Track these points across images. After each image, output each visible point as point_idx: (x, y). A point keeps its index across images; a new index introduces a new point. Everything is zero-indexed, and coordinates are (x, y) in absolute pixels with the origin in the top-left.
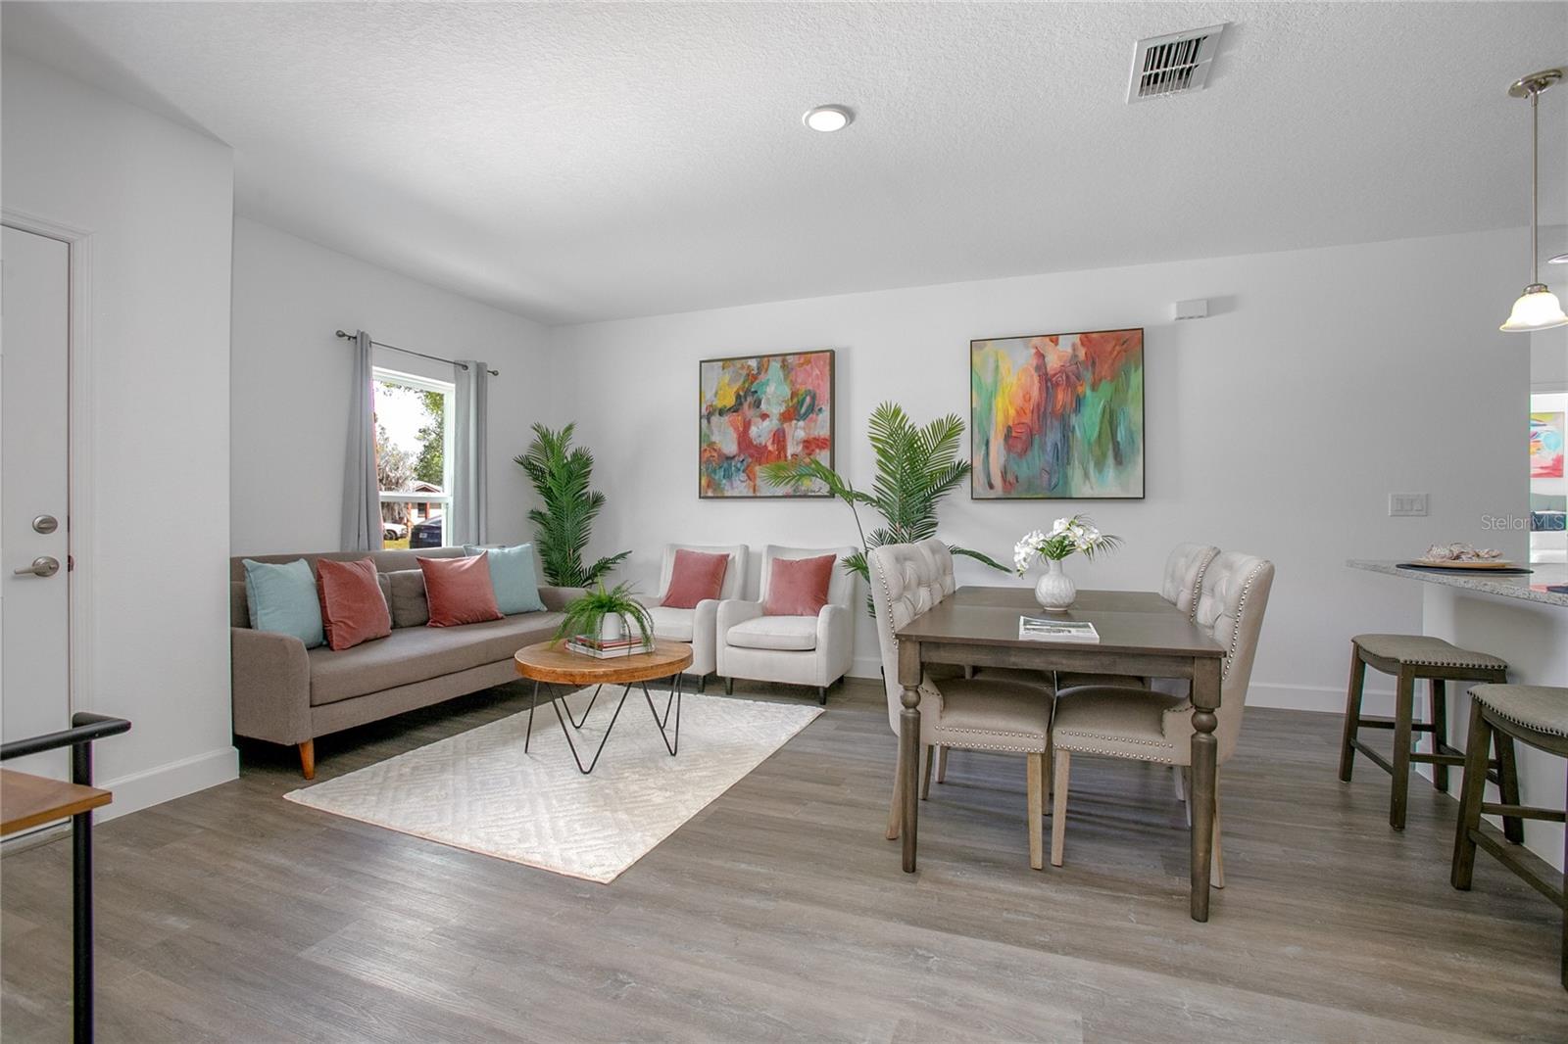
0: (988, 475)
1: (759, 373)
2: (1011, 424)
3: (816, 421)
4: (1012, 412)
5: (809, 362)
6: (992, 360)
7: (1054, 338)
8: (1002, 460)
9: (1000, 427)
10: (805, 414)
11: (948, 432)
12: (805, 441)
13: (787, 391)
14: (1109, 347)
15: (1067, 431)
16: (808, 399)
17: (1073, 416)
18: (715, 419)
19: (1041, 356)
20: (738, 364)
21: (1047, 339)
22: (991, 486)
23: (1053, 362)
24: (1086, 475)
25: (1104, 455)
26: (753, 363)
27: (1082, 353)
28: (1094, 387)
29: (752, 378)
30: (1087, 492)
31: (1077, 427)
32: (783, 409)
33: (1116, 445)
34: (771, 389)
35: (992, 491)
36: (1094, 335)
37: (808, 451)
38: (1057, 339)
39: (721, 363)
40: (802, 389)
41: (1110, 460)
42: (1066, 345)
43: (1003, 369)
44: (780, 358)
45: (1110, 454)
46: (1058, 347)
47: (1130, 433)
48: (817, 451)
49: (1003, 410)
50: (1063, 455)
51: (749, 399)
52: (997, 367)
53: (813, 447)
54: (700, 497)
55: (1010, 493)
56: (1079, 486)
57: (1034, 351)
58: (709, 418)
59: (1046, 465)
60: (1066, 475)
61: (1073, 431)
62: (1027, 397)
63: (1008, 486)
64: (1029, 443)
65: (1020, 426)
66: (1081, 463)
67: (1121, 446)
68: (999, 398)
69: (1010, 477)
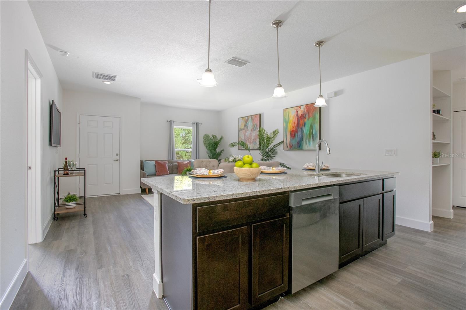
0: (287, 144)
1: (248, 120)
2: (291, 130)
4: (292, 127)
5: (255, 117)
6: (288, 114)
7: (300, 107)
8: (289, 140)
9: (289, 131)
10: (255, 129)
11: (276, 132)
12: (255, 136)
13: (252, 124)
14: (312, 108)
15: (302, 132)
16: (255, 126)
17: (304, 127)
18: (241, 131)
19: (297, 112)
20: (244, 118)
21: (298, 107)
22: (287, 147)
23: (300, 113)
24: (306, 144)
25: (310, 138)
26: (247, 118)
27: (306, 110)
28: (308, 120)
29: (246, 121)
30: (306, 148)
32: (251, 128)
33: (313, 135)
34: (249, 124)
35: (287, 148)
36: (308, 105)
37: (255, 139)
38: (301, 107)
39: (242, 118)
40: (254, 123)
41: (311, 140)
42: (302, 108)
43: (290, 116)
44: (251, 117)
45: (312, 137)
47: (316, 131)
49: (290, 127)
50: (302, 138)
51: (246, 126)
52: (289, 116)
54: (239, 150)
55: (291, 149)
56: (305, 147)
57: (296, 111)
58: (240, 130)
59: (298, 141)
60: (302, 144)
61: (304, 132)
62: (294, 123)
63: (291, 147)
64: (295, 136)
65: (293, 131)
66: (305, 140)
67: (314, 136)
68: (289, 124)
69: (291, 145)
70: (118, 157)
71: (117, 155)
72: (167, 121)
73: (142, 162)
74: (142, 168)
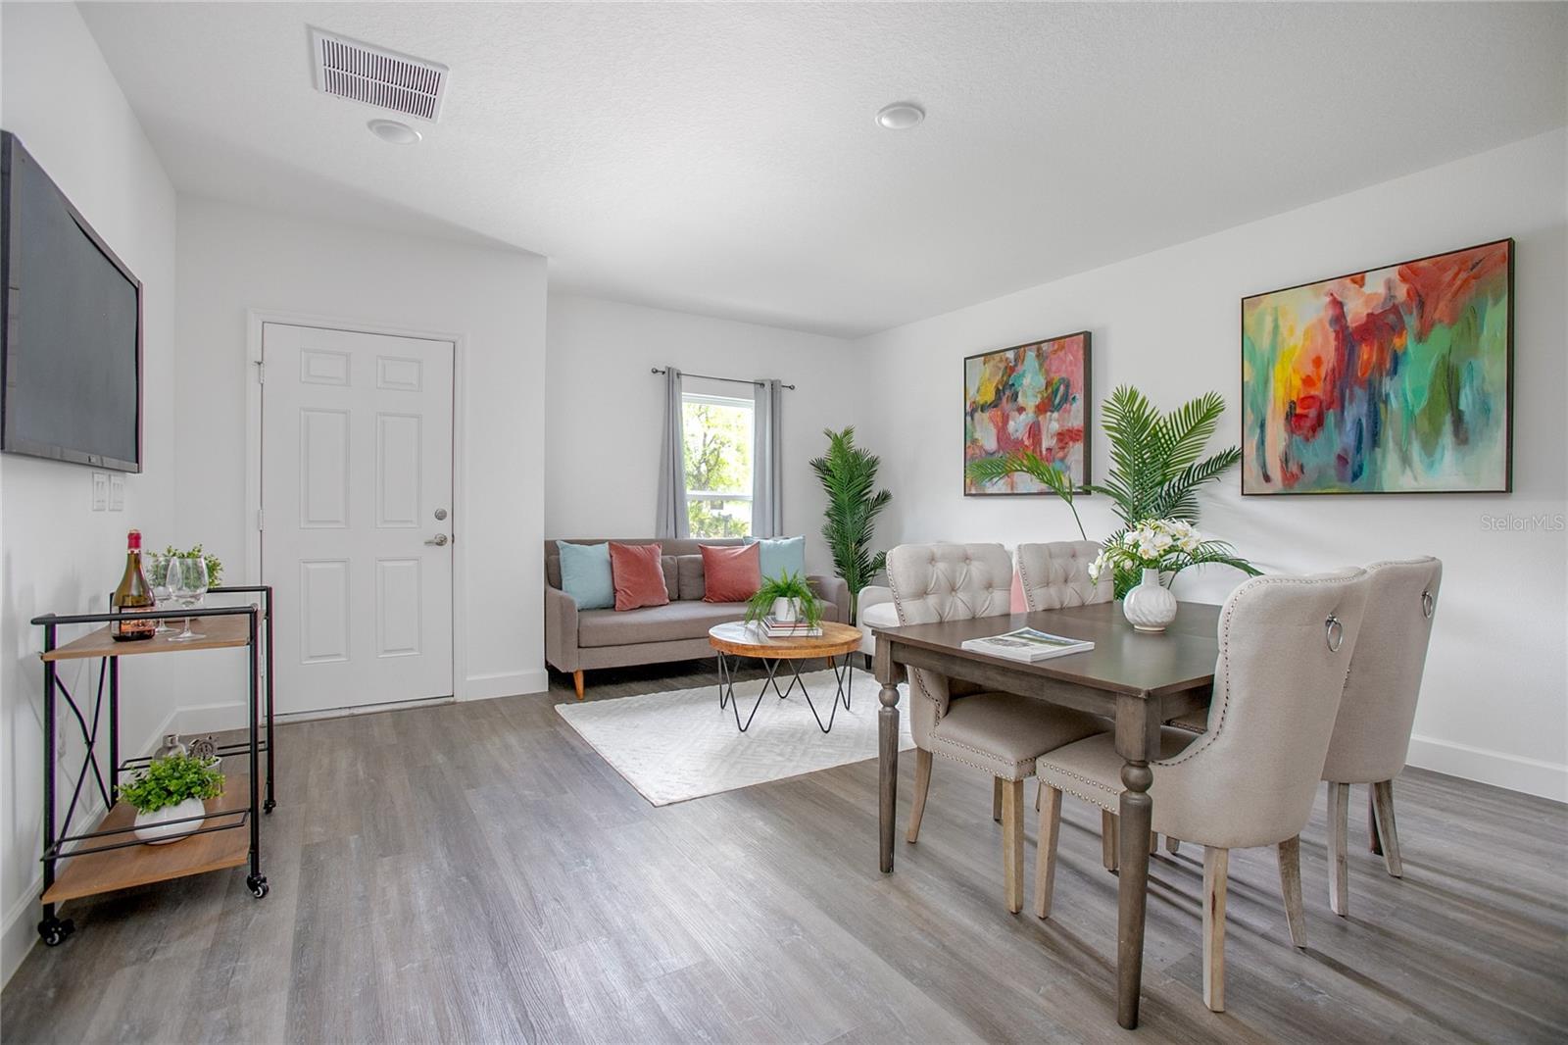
0: (1264, 466)
1: (1016, 365)
2: (1294, 399)
3: (1069, 412)
4: (1297, 382)
5: (1062, 348)
6: (1270, 319)
7: (1358, 278)
8: (1281, 445)
9: (1279, 404)
10: (1059, 404)
11: (1204, 414)
12: (1059, 434)
13: (1041, 381)
14: (1448, 276)
15: (1376, 400)
16: (1062, 388)
17: (1387, 379)
18: (978, 415)
19: (1338, 304)
20: (997, 357)
21: (1348, 280)
22: (1267, 479)
23: (1357, 310)
24: (1406, 462)
25: (1437, 432)
26: (1010, 355)
27: (1402, 292)
28: (1421, 337)
29: (1010, 370)
30: (1407, 483)
31: (1392, 396)
32: (1038, 401)
33: (1458, 419)
34: (1027, 381)
35: (1268, 485)
36: (1422, 263)
37: (1061, 445)
38: (1363, 278)
39: (982, 358)
40: (1056, 378)
41: (1447, 438)
42: (1375, 285)
43: (1283, 330)
44: (1035, 347)
45: (1448, 427)
46: (1363, 289)
47: (1484, 398)
48: (1071, 443)
49: (1287, 380)
50: (1372, 434)
51: (1008, 393)
52: (1276, 327)
53: (1067, 439)
54: (965, 495)
55: (1291, 487)
57: (1328, 299)
58: (974, 411)
59: (1345, 450)
60: (1374, 462)
61: (1386, 402)
62: (1318, 362)
63: (1289, 478)
64: (1320, 422)
65: (1307, 400)
66: (1398, 444)
67: (1467, 417)
68: (1278, 367)
69: (1294, 468)
70: (443, 528)
71: (440, 516)
72: (655, 371)
73: (551, 549)
74: (553, 577)
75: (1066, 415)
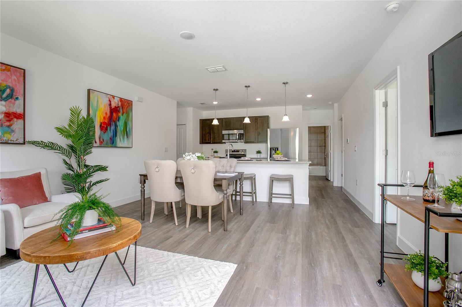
0: (95, 139)
2: (102, 122)
3: (14, 104)
4: (102, 118)
5: (9, 70)
6: (96, 98)
7: (114, 97)
8: (99, 134)
9: (99, 122)
10: (5, 98)
12: (5, 113)
14: (126, 104)
15: (116, 126)
16: (8, 91)
17: (118, 122)
19: (110, 101)
21: (112, 96)
22: (96, 142)
23: (113, 104)
24: (120, 140)
25: (124, 135)
27: (120, 104)
28: (123, 114)
30: (121, 145)
31: (118, 126)
35: (96, 144)
36: (123, 99)
37: (7, 119)
41: (126, 136)
42: (116, 100)
43: (100, 102)
45: (126, 134)
46: (114, 100)
47: (129, 129)
48: (15, 119)
49: (99, 116)
50: (115, 134)
52: (98, 101)
53: (12, 117)
55: (101, 145)
56: (119, 144)
57: (108, 99)
59: (111, 137)
60: (116, 140)
61: (118, 127)
62: (106, 114)
63: (101, 143)
64: (106, 129)
65: (104, 123)
66: (119, 137)
67: (128, 133)
68: (98, 112)
69: (102, 140)
75: (12, 105)
